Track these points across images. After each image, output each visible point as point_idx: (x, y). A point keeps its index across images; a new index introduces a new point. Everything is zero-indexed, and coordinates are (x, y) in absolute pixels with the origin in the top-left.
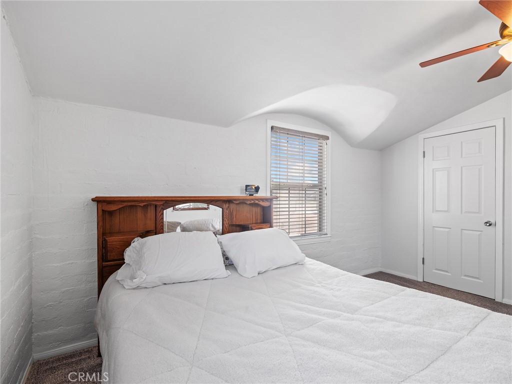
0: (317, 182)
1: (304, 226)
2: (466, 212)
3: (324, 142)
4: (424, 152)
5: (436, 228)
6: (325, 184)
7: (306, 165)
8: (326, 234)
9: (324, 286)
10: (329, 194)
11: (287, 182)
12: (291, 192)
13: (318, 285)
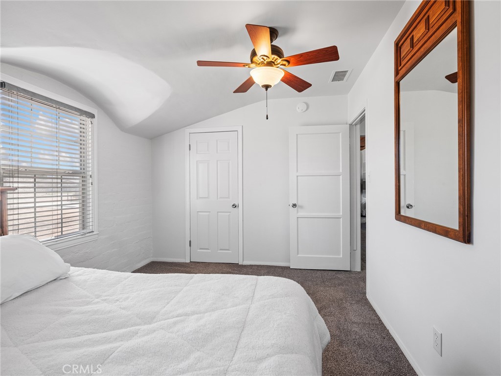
0: (78, 169)
1: (60, 225)
2: (221, 198)
3: (89, 120)
4: (190, 145)
5: (199, 213)
6: (89, 171)
7: (61, 145)
8: (93, 232)
9: (105, 300)
10: (95, 183)
11: (31, 167)
12: (37, 180)
13: (97, 300)
